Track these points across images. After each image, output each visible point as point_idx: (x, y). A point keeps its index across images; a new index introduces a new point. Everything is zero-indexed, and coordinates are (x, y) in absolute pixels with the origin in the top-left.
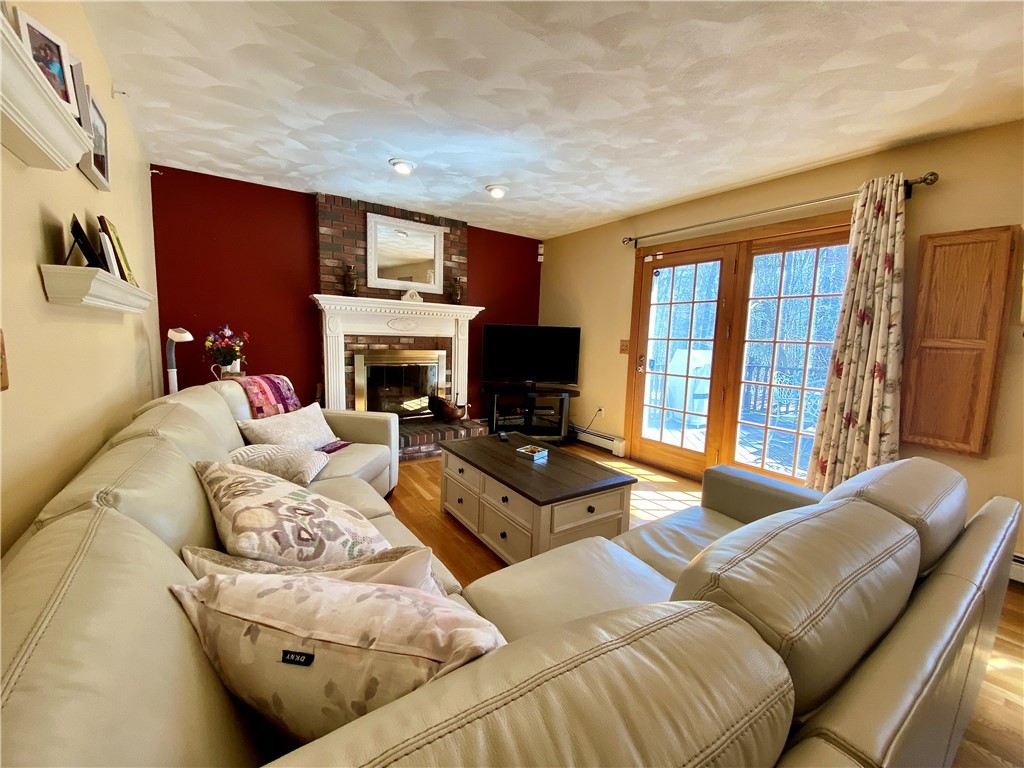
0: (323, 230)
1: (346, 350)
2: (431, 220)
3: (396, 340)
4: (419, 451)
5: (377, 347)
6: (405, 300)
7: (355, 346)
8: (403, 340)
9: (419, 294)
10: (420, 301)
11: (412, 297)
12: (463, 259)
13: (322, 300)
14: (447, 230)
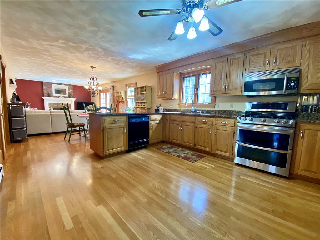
0: (44, 87)
1: (49, 106)
2: (65, 85)
5: (55, 105)
6: (60, 98)
7: (51, 105)
9: (63, 97)
10: (63, 98)
11: (62, 97)
12: (73, 91)
13: (44, 98)
14: (69, 86)
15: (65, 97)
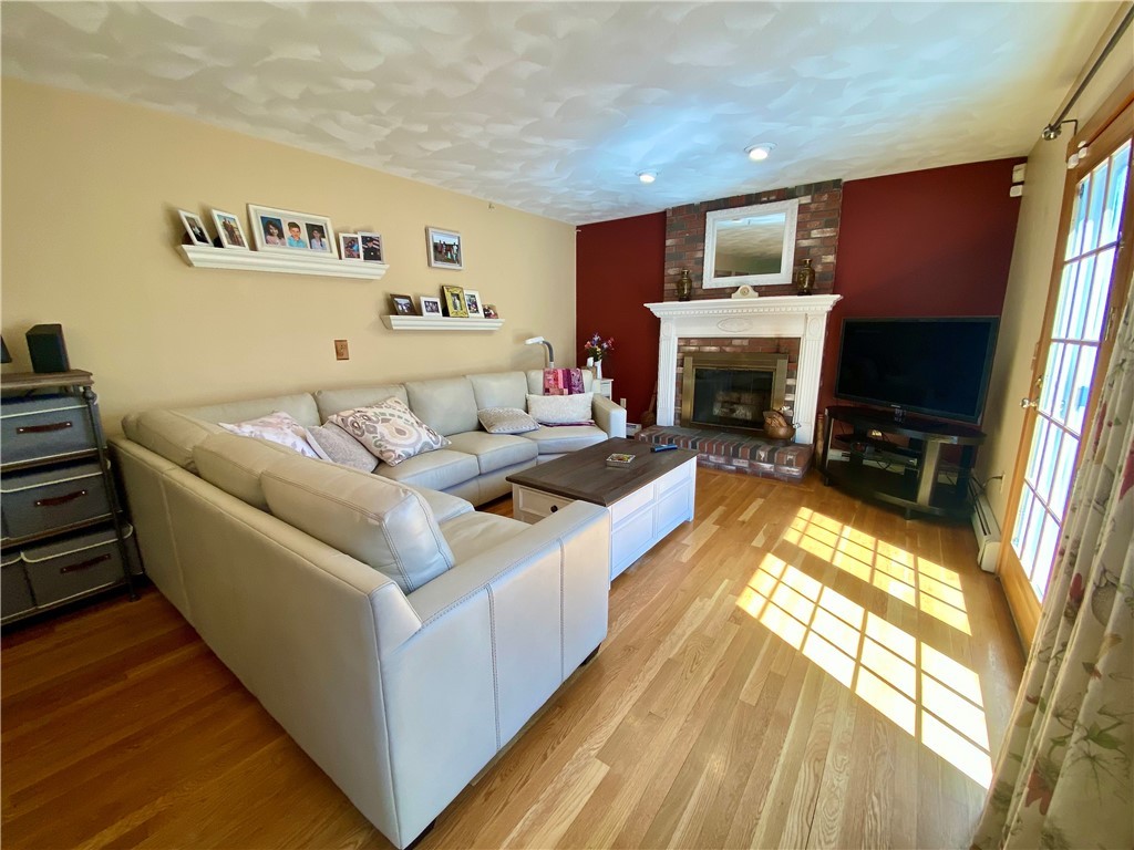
0: (668, 242)
1: (678, 352)
2: (783, 195)
3: (727, 342)
4: (707, 459)
5: (708, 349)
6: (736, 299)
7: (688, 348)
8: (735, 342)
9: (756, 288)
10: (754, 298)
11: (745, 293)
12: (829, 232)
13: (656, 308)
14: (806, 200)
15: (764, 291)
